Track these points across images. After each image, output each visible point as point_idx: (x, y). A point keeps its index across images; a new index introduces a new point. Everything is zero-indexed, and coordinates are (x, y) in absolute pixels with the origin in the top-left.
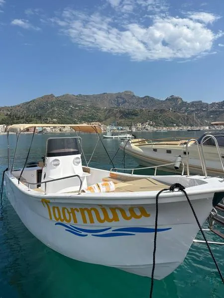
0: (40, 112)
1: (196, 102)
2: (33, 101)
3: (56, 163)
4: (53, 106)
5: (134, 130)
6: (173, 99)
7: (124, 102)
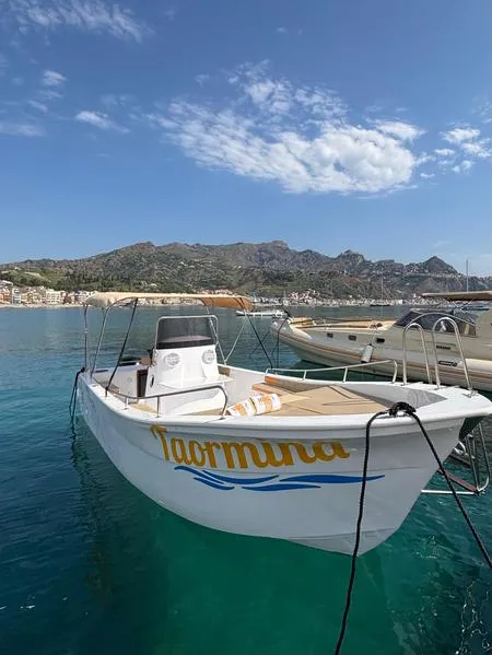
0: (127, 271)
1: (385, 262)
2: (116, 252)
3: (173, 359)
4: (150, 262)
5: (286, 303)
6: (350, 257)
7: (272, 258)
